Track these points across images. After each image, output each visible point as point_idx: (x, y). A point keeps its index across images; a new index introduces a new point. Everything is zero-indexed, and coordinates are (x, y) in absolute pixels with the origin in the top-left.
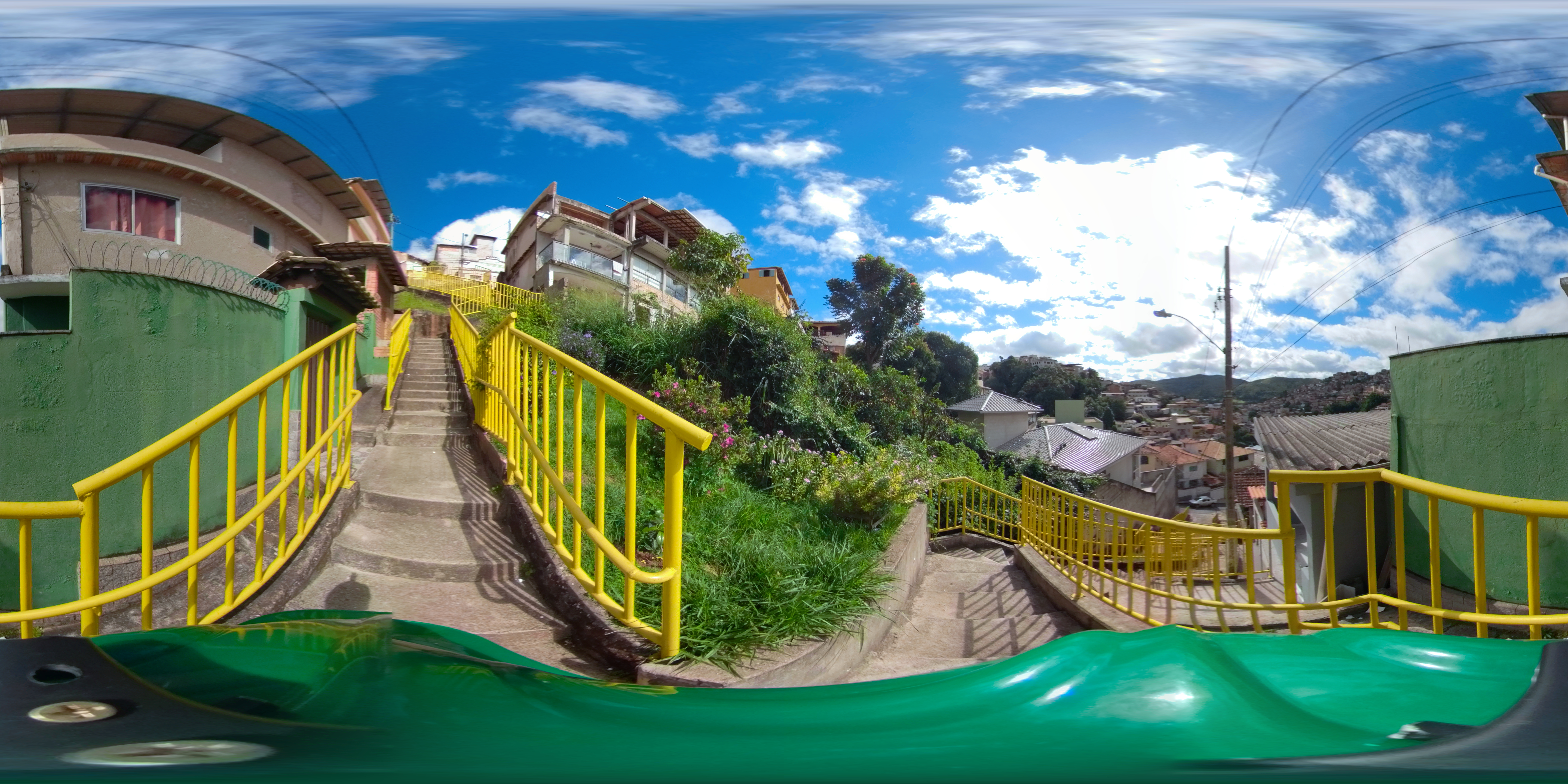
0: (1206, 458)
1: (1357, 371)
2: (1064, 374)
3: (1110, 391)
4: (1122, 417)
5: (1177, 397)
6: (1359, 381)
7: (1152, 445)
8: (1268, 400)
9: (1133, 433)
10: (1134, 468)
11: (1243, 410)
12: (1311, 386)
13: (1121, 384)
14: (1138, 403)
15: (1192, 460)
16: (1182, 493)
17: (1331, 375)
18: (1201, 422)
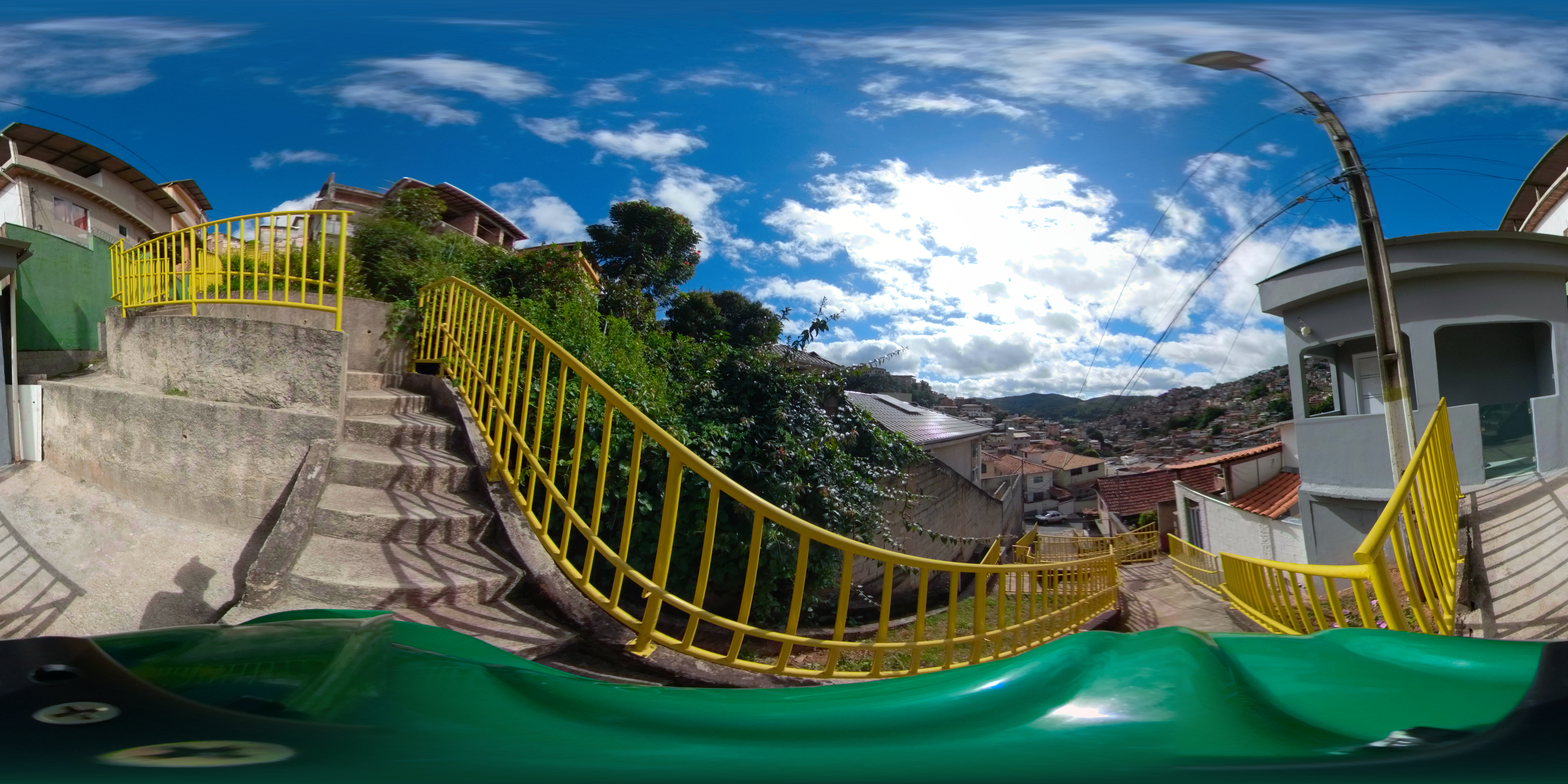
0: (1052, 469)
1: (1192, 386)
2: (895, 384)
3: (943, 405)
5: (1012, 413)
6: (1194, 396)
8: (1104, 418)
11: (1079, 427)
12: (1147, 403)
15: (1037, 470)
17: (1166, 391)
18: (1038, 437)
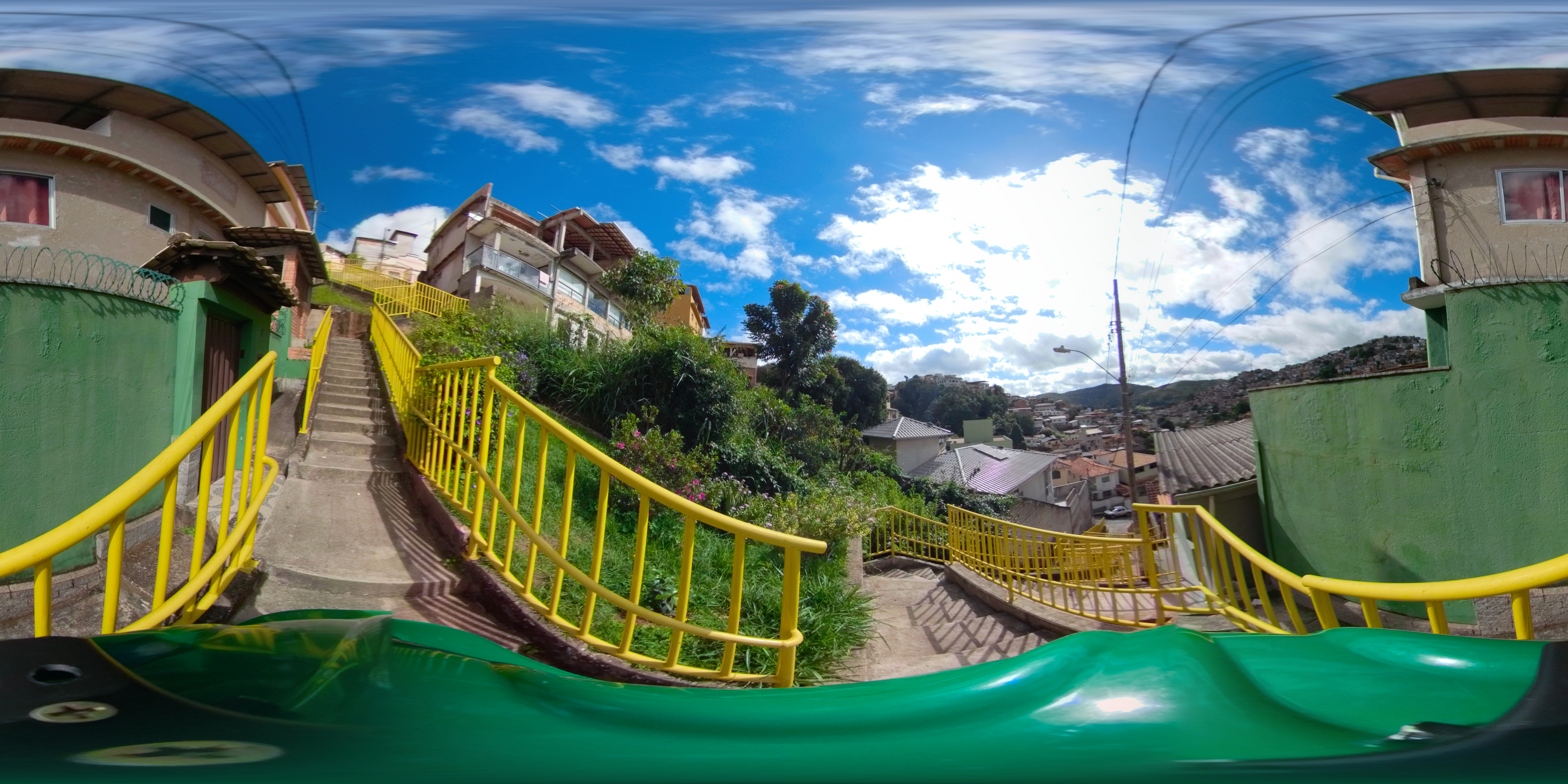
0: (1116, 469)
1: (1262, 368)
2: (969, 392)
3: (1017, 407)
4: (1031, 431)
5: (1085, 408)
6: (1264, 379)
7: (1063, 458)
9: (1042, 449)
10: (1047, 484)
11: (1151, 417)
12: (1217, 387)
13: (1027, 398)
14: (1046, 417)
15: (1103, 471)
16: (1096, 505)
17: (1235, 374)
18: (1110, 431)
